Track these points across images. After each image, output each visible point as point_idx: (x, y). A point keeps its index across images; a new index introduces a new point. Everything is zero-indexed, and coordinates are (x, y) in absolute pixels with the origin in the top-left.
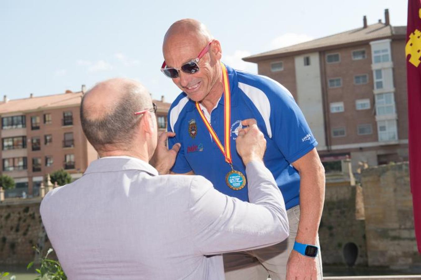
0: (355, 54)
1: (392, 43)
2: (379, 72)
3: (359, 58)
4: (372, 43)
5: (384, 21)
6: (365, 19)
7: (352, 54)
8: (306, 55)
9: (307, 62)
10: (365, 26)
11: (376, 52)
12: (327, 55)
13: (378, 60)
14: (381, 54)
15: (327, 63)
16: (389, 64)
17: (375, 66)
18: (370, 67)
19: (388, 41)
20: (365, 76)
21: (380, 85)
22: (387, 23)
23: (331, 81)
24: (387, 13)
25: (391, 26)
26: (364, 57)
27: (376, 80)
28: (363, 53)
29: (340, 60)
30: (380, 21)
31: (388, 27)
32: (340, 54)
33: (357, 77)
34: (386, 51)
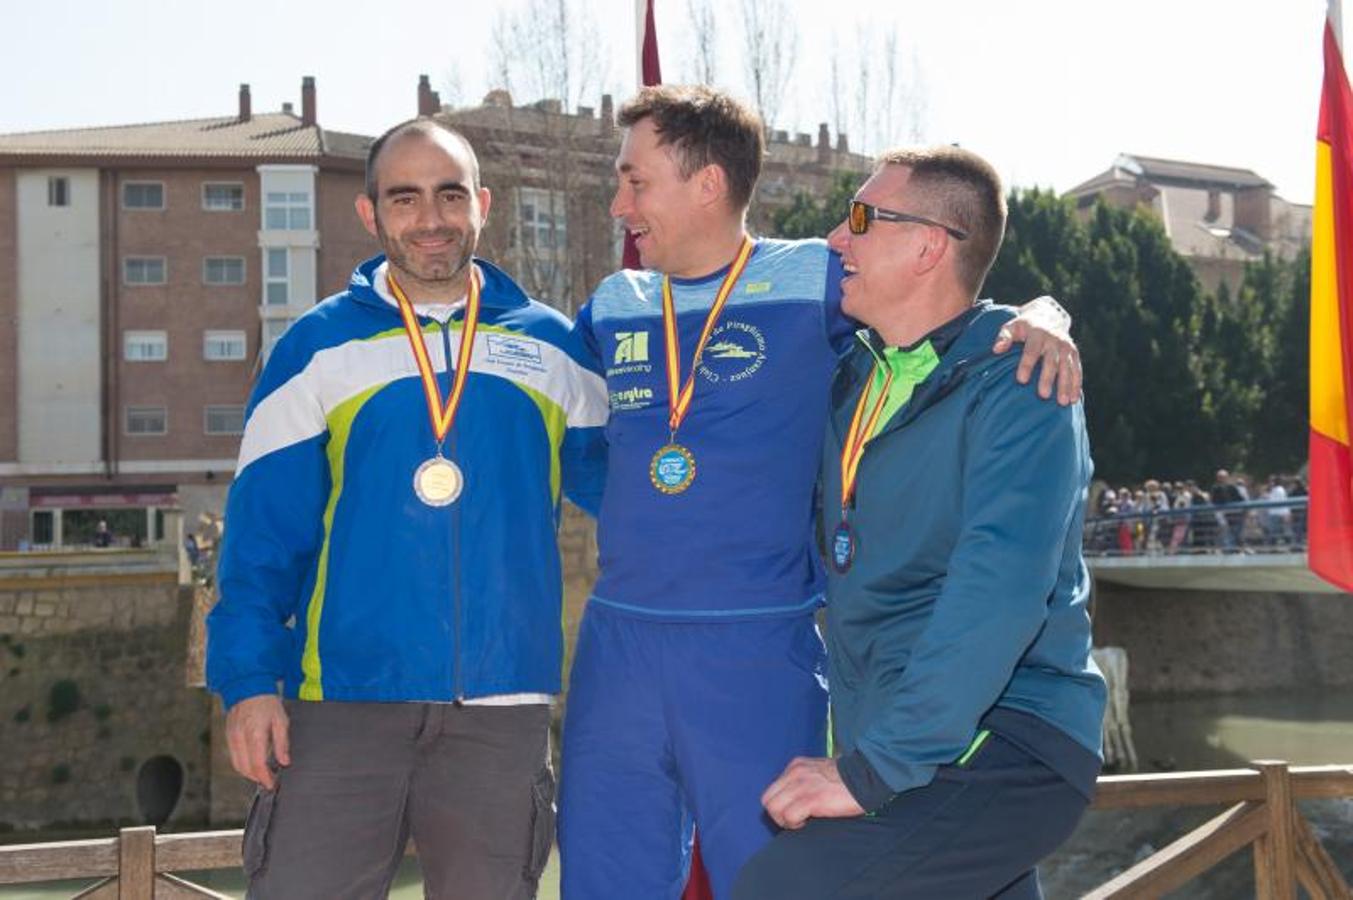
0: (210, 192)
1: (319, 179)
2: (278, 254)
3: (225, 207)
4: (261, 168)
5: (298, 110)
6: (245, 94)
7: (203, 193)
8: (59, 174)
9: (59, 195)
10: (245, 115)
11: (272, 196)
12: (125, 182)
13: (278, 222)
14: (288, 205)
15: (123, 207)
16: (310, 237)
17: (268, 238)
18: (256, 240)
19: (310, 170)
20: (238, 263)
21: (279, 294)
22: (309, 118)
23: (132, 263)
24: (309, 87)
25: (319, 131)
26: (237, 205)
27: (267, 279)
28: (237, 193)
29: (164, 208)
30: (287, 107)
31: (312, 130)
32: (168, 187)
33: (212, 263)
34: (304, 197)
